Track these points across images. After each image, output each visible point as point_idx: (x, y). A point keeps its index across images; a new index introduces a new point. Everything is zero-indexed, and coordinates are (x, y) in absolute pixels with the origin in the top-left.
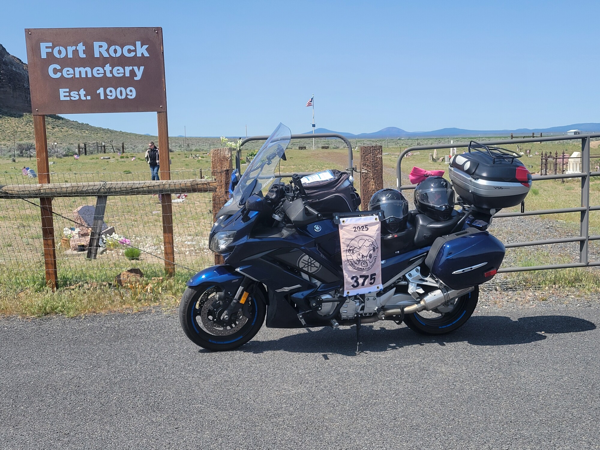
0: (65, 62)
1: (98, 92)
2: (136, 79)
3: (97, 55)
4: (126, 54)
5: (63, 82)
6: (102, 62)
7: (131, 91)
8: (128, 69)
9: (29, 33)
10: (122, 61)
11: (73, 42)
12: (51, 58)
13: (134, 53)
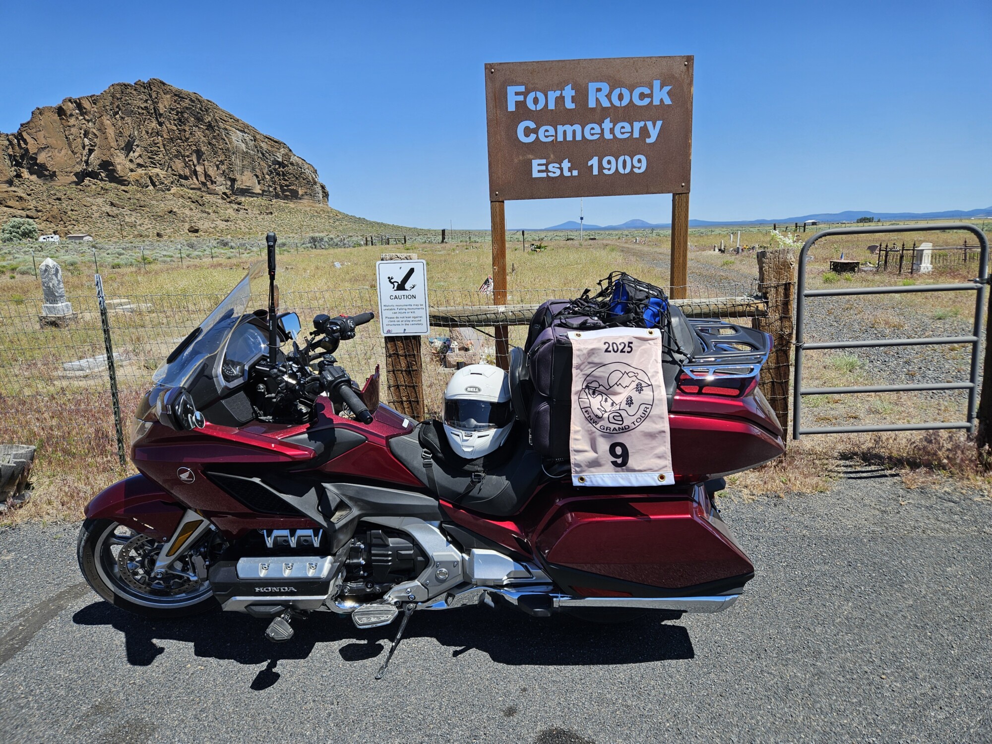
0: (543, 117)
1: (590, 163)
2: (648, 141)
3: (592, 104)
4: (637, 102)
5: (537, 148)
6: (599, 115)
7: (639, 161)
8: (637, 126)
10: (629, 113)
11: (558, 84)
12: (522, 111)
13: (649, 99)
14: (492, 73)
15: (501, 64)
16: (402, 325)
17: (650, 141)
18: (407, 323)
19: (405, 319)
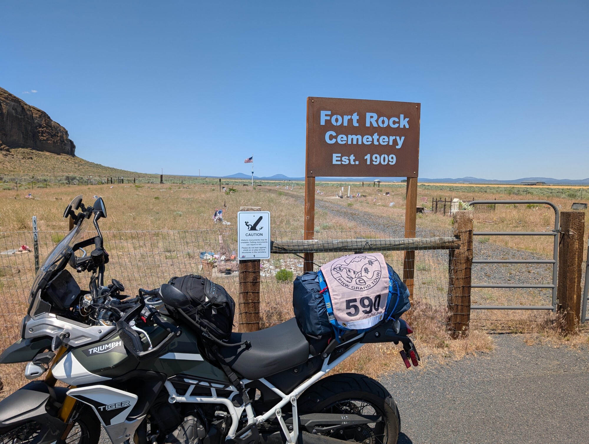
0: (341, 130)
1: (365, 158)
2: (397, 147)
3: (368, 125)
4: (392, 126)
5: (337, 148)
6: (371, 130)
7: (392, 158)
8: (392, 138)
9: (311, 101)
10: (387, 131)
11: (349, 112)
12: (329, 126)
13: (398, 125)
14: (313, 102)
15: (318, 97)
16: (252, 252)
17: (398, 147)
18: (256, 251)
19: (255, 249)
